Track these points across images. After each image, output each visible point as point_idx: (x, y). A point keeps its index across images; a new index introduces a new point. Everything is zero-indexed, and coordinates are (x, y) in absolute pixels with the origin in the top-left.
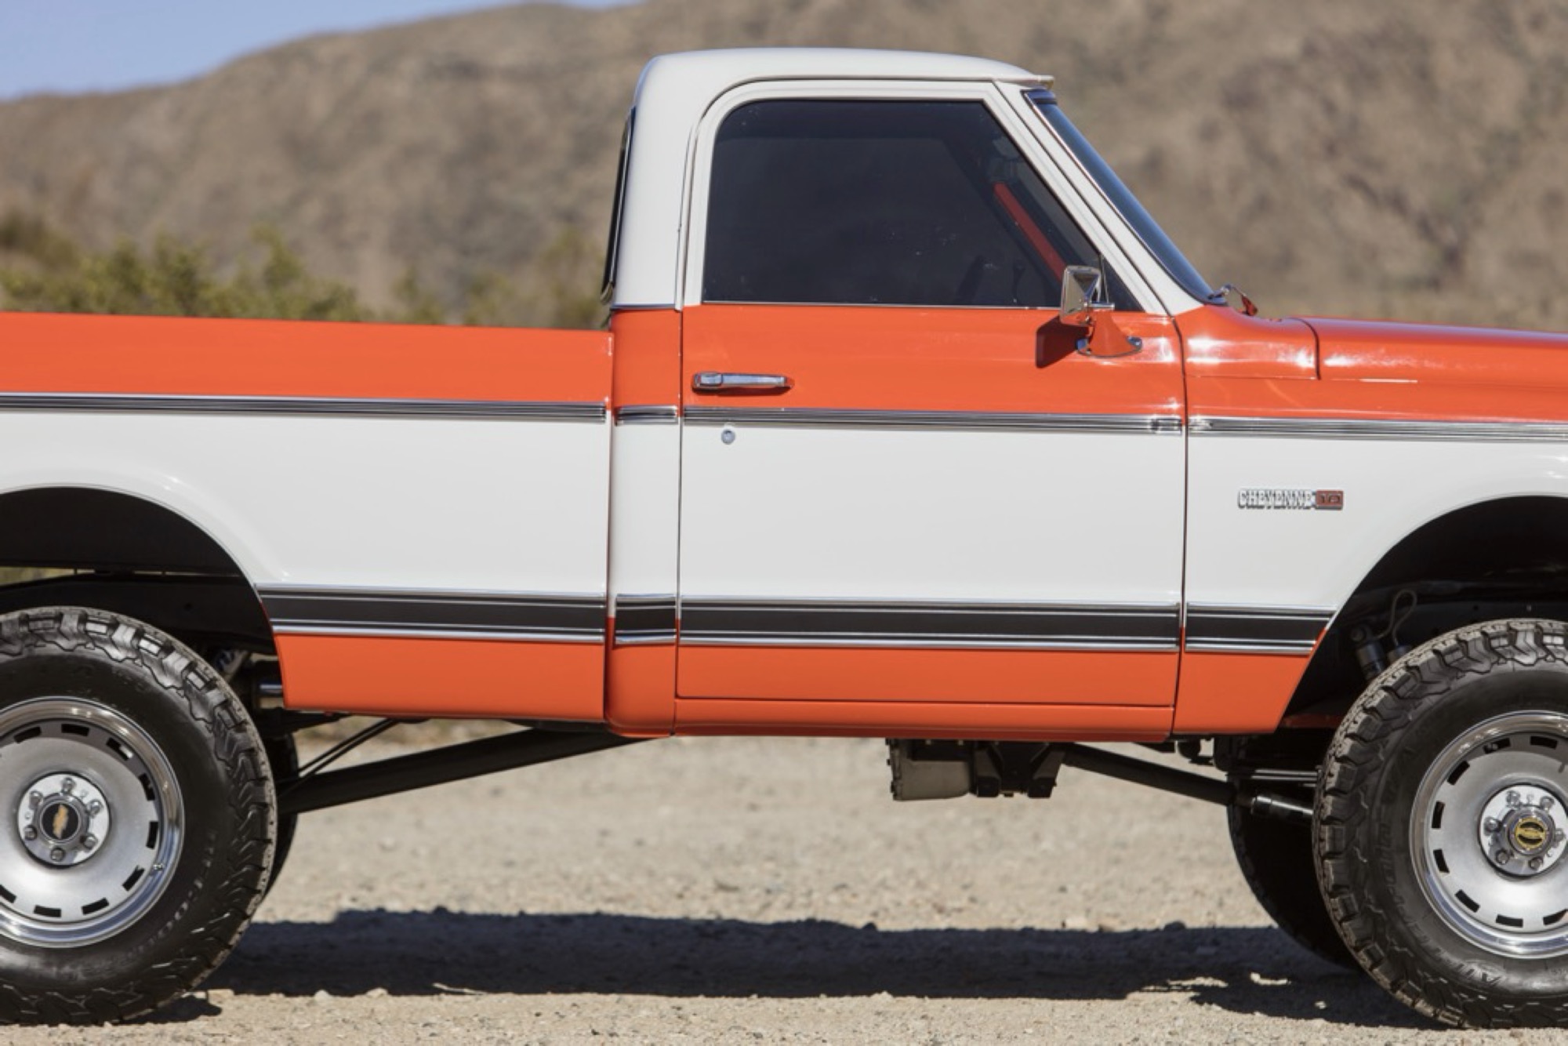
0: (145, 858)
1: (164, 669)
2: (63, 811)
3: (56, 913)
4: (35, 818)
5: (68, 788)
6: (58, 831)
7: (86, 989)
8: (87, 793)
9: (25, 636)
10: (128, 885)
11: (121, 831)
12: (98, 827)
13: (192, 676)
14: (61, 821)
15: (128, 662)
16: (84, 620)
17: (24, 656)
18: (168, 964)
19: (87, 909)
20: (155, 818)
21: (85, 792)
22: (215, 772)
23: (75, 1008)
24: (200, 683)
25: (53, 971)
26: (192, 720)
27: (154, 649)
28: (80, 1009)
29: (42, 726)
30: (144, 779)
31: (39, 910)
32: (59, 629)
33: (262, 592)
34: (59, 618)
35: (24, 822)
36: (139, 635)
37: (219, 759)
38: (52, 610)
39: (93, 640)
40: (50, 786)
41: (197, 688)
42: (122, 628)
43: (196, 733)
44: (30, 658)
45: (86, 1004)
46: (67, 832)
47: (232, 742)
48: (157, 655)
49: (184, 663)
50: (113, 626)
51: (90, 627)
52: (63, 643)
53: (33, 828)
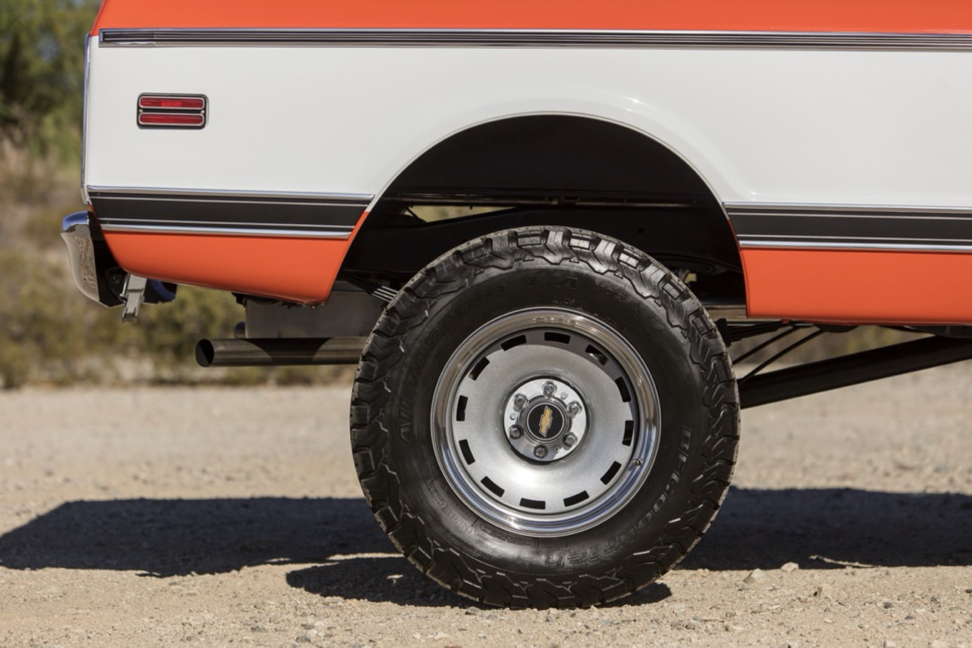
0: (622, 454)
1: (644, 281)
2: (548, 412)
3: (541, 505)
4: (520, 419)
5: (549, 390)
6: (543, 431)
7: (572, 575)
8: (567, 396)
9: (513, 253)
10: (606, 479)
11: (599, 429)
12: (578, 426)
13: (668, 287)
14: (546, 421)
15: (609, 274)
16: (567, 236)
17: (514, 269)
18: (648, 552)
19: (568, 502)
20: (630, 418)
21: (565, 394)
22: (690, 375)
23: (563, 593)
24: (674, 293)
25: (542, 559)
26: (669, 327)
27: (633, 262)
28: (567, 594)
29: (527, 335)
30: (619, 382)
31: (525, 502)
32: (545, 245)
33: (728, 210)
34: (545, 235)
35: (509, 423)
36: (618, 250)
37: (694, 363)
38: (538, 229)
39: (578, 254)
40: (533, 389)
41: (672, 297)
42: (603, 244)
43: (672, 339)
44: (519, 271)
45: (571, 590)
46: (552, 432)
47: (705, 347)
48: (635, 268)
49: (661, 274)
50: (595, 242)
51: (574, 242)
52: (551, 258)
53: (519, 429)
